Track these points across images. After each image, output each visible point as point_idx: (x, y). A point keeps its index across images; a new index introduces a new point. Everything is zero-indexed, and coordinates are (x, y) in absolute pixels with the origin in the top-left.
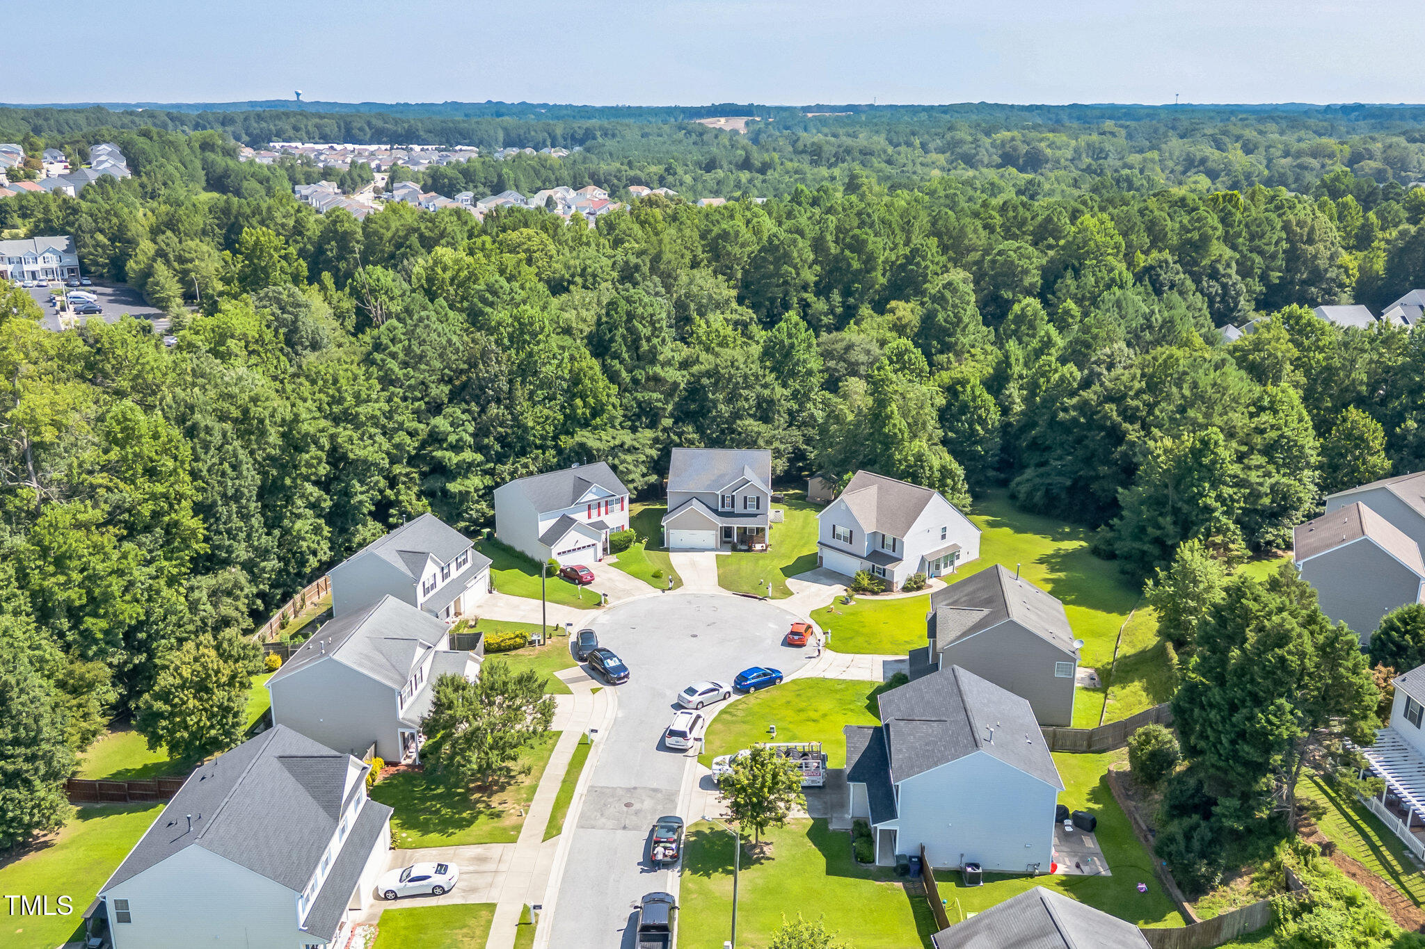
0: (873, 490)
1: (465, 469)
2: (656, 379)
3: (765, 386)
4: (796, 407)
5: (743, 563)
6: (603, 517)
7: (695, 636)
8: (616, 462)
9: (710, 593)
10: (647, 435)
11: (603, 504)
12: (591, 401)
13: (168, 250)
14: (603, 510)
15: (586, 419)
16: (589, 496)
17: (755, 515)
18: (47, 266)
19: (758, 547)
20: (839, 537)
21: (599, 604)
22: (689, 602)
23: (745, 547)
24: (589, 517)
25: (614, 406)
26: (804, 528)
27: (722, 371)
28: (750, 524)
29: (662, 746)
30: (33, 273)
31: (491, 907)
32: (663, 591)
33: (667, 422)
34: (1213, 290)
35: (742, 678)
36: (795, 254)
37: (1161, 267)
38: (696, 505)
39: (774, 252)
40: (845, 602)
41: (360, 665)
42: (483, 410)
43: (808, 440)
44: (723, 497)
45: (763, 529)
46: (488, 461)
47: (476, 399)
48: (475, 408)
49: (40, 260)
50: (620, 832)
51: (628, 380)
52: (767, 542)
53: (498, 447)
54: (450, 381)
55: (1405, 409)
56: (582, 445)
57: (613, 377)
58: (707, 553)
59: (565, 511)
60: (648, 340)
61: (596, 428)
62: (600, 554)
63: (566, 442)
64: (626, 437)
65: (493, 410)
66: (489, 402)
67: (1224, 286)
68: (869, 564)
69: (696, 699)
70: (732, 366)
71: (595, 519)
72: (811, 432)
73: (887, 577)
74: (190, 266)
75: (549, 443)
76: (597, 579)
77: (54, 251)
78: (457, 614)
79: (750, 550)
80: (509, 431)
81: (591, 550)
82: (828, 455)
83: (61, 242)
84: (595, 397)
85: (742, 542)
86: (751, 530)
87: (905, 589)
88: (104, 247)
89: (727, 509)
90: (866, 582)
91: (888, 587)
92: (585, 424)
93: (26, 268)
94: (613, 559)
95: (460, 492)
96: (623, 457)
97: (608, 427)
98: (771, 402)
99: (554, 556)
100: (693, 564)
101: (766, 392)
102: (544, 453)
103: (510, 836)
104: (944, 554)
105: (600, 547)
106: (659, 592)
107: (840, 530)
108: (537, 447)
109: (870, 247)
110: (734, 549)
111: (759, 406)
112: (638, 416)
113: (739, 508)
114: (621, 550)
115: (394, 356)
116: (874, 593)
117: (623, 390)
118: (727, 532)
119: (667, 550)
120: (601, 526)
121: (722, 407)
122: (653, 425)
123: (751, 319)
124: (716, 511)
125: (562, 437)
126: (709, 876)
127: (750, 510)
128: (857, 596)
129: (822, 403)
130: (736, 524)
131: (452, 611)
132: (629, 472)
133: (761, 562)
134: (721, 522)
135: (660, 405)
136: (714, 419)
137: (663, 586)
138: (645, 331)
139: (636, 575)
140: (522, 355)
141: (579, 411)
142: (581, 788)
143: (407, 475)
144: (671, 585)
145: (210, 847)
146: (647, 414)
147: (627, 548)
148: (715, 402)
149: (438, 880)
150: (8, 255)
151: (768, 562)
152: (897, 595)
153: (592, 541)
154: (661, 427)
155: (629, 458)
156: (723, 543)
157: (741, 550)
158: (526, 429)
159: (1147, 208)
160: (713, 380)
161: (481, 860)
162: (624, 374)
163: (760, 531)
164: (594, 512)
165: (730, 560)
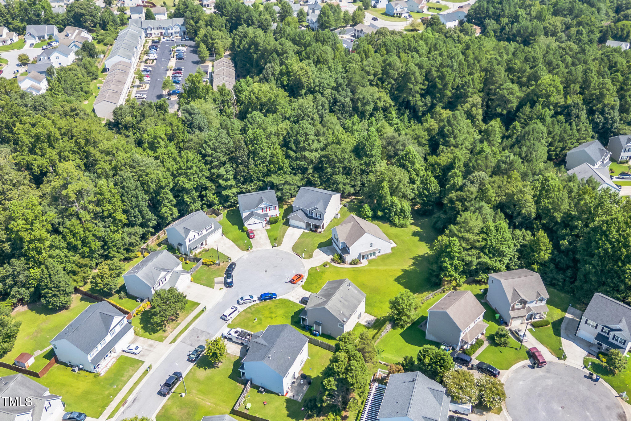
0: (350, 225)
1: (231, 187)
2: (305, 157)
5: (309, 238)
6: (268, 212)
7: (266, 271)
9: (286, 251)
12: (277, 166)
13: (208, 34)
14: (268, 209)
16: (262, 205)
17: (319, 220)
18: (176, 31)
19: (319, 230)
22: (276, 254)
24: (262, 212)
25: (286, 167)
28: (316, 223)
29: (221, 318)
30: (172, 33)
31: (143, 362)
32: (273, 247)
33: (310, 171)
34: (598, 120)
35: (262, 296)
36: (413, 79)
37: (574, 106)
38: (301, 212)
39: (405, 77)
40: (326, 265)
41: (143, 278)
42: (237, 167)
44: (310, 211)
46: (239, 183)
47: (235, 163)
48: (234, 165)
49: (173, 28)
50: (189, 346)
51: (294, 156)
53: (242, 179)
54: (229, 154)
55: (567, 235)
57: (288, 156)
58: (301, 230)
59: (252, 210)
61: (279, 174)
62: (264, 225)
65: (241, 168)
66: (239, 164)
67: (606, 119)
69: (243, 301)
71: (265, 212)
73: (344, 258)
74: (214, 42)
76: (256, 237)
77: (178, 25)
78: (206, 244)
79: (316, 231)
80: (246, 174)
83: (181, 21)
84: (278, 164)
87: (350, 264)
88: (192, 26)
89: (311, 215)
90: (336, 259)
91: (344, 262)
92: (275, 173)
93: (169, 31)
94: (268, 227)
97: (284, 174)
99: (246, 225)
100: (292, 235)
103: (161, 340)
104: (369, 253)
106: (271, 247)
107: (336, 237)
108: (255, 181)
109: (447, 79)
110: (311, 230)
112: (298, 169)
113: (314, 216)
114: (273, 223)
115: (209, 146)
116: (338, 263)
118: (309, 224)
119: (289, 226)
120: (267, 215)
123: (390, 105)
124: (307, 216)
125: (266, 177)
126: (199, 368)
127: (318, 217)
128: (332, 263)
131: (204, 243)
133: (315, 239)
134: (306, 221)
137: (274, 245)
139: (270, 237)
140: (253, 148)
142: (191, 327)
143: (211, 186)
144: (277, 245)
145: (68, 340)
149: (134, 351)
150: (163, 26)
151: (317, 239)
152: (346, 266)
153: (261, 221)
156: (307, 227)
157: (313, 231)
159: (589, 69)
161: (151, 346)
164: (265, 210)
165: (305, 235)
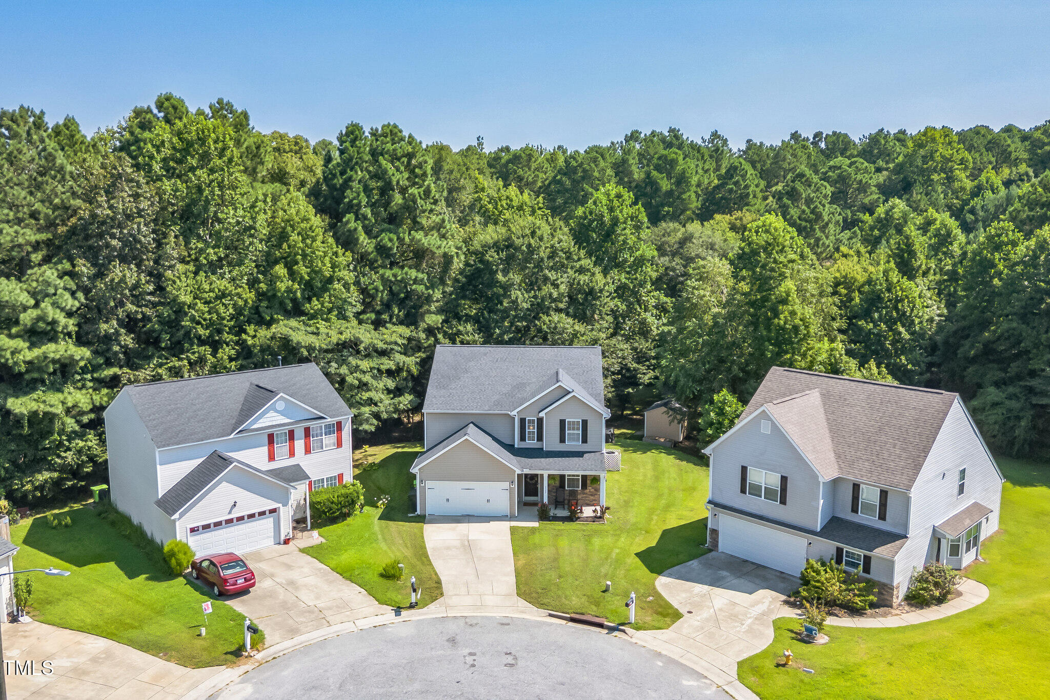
0: (814, 398)
2: (417, 250)
3: (581, 270)
4: (623, 307)
5: (564, 543)
6: (300, 458)
8: (344, 370)
9: (498, 614)
10: (397, 333)
11: (299, 433)
12: (303, 271)
14: (299, 444)
15: (294, 300)
16: (271, 418)
17: (580, 454)
19: (588, 511)
20: (756, 490)
21: (238, 652)
22: (452, 641)
23: (565, 513)
24: (271, 458)
25: (346, 286)
26: (657, 478)
27: (518, 242)
28: (572, 469)
32: (398, 611)
33: (434, 319)
38: (473, 435)
40: (806, 637)
42: (99, 273)
43: (641, 357)
44: (523, 421)
45: (596, 479)
46: (109, 363)
47: (92, 254)
48: (84, 268)
51: (371, 248)
52: (604, 502)
53: (128, 340)
54: (48, 224)
56: (285, 342)
57: (347, 242)
58: (494, 524)
59: (217, 444)
60: (403, 191)
61: (310, 316)
62: (286, 528)
63: (257, 336)
64: (366, 336)
65: (117, 271)
66: (110, 259)
68: (828, 546)
70: (533, 233)
71: (283, 462)
72: (643, 345)
73: (874, 575)
75: (226, 337)
76: (262, 585)
79: (572, 517)
80: (148, 311)
81: (269, 522)
82: (683, 367)
84: (310, 266)
85: (557, 502)
86: (573, 481)
87: (914, 600)
89: (531, 443)
90: (835, 588)
91: (879, 598)
92: (296, 311)
94: (314, 537)
95: (35, 414)
96: (353, 361)
97: (333, 316)
98: (591, 293)
99: (181, 533)
100: (468, 547)
101: (584, 278)
102: (214, 354)
105: (287, 515)
106: (388, 615)
107: (757, 476)
108: (202, 342)
110: (544, 516)
111: (572, 299)
112: (387, 306)
113: (551, 441)
114: (333, 520)
116: (854, 611)
117: (362, 260)
118: (530, 485)
119: (422, 519)
120: (295, 474)
121: (516, 294)
122: (411, 320)
124: (510, 448)
125: (251, 329)
127: (571, 445)
128: (830, 621)
129: (656, 307)
130: (545, 469)
132: (363, 386)
133: (597, 542)
134: (518, 467)
135: (420, 288)
136: (506, 311)
137: (398, 598)
138: (399, 177)
139: (348, 574)
141: (282, 286)
144: (413, 598)
146: (402, 303)
147: (344, 516)
148: (506, 288)
151: (609, 540)
153: (271, 506)
154: (423, 325)
155: (365, 364)
156: (523, 505)
157: (556, 519)
158: (180, 311)
160: (503, 255)
162: (363, 238)
163: (591, 482)
164: (281, 448)
165: (536, 539)
